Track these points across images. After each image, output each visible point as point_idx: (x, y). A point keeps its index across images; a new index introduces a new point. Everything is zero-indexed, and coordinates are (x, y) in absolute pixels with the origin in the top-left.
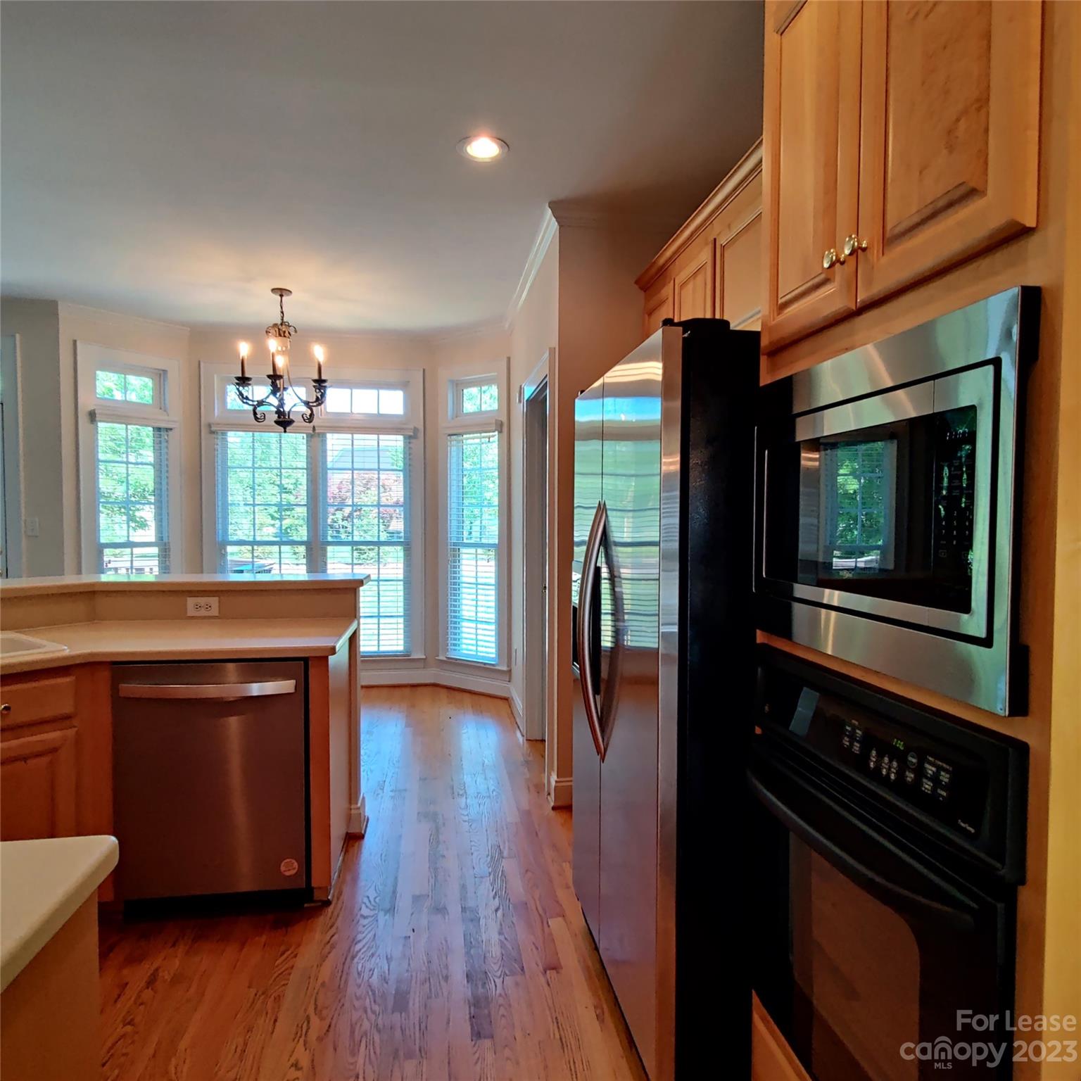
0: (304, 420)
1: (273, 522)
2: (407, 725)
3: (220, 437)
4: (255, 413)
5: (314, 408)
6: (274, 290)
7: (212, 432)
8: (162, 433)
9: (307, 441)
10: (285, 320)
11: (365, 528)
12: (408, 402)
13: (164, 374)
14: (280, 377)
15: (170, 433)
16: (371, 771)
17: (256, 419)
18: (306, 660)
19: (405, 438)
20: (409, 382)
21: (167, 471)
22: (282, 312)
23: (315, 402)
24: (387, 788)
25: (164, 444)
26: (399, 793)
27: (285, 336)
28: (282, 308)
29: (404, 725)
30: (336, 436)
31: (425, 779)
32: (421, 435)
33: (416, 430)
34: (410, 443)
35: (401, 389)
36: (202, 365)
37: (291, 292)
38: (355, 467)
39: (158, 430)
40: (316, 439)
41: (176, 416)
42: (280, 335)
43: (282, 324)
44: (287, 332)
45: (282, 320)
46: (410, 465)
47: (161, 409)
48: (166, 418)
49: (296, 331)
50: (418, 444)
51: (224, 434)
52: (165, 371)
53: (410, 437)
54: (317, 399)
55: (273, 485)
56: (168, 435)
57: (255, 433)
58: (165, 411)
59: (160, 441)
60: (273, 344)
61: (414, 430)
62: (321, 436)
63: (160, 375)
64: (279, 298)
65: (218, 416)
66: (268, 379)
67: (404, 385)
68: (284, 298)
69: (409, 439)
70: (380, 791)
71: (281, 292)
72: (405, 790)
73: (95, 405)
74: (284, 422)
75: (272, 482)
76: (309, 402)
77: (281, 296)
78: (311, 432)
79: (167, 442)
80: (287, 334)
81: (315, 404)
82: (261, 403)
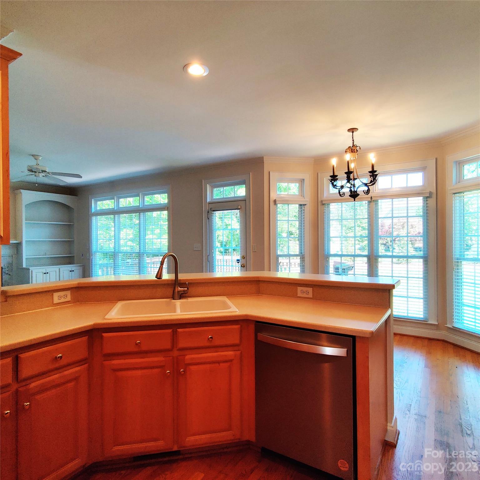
0: (365, 193)
1: (359, 243)
2: (426, 366)
3: (326, 206)
4: (339, 193)
5: (370, 187)
6: (349, 130)
7: (323, 204)
8: (302, 207)
9: (368, 204)
10: (354, 144)
11: (402, 246)
12: (425, 178)
13: (303, 180)
14: (352, 172)
15: (305, 206)
16: (402, 395)
17: (340, 195)
18: (354, 338)
19: (424, 198)
20: (426, 167)
21: (304, 223)
22: (353, 140)
23: (370, 183)
24: (413, 411)
25: (303, 212)
26: (421, 418)
27: (354, 152)
28: (353, 138)
29: (424, 366)
30: (383, 201)
31: (440, 412)
32: (434, 196)
33: (431, 193)
34: (427, 201)
35: (421, 171)
36: (319, 174)
37: (358, 129)
38: (394, 215)
39: (301, 205)
40: (373, 204)
41: (308, 199)
42: (352, 152)
43: (353, 146)
44: (355, 149)
45: (353, 144)
46: (427, 213)
47: (302, 196)
48: (304, 200)
49: (360, 148)
50: (432, 201)
51: (328, 204)
52: (304, 180)
53: (427, 197)
54: (371, 182)
55: (359, 227)
56: (304, 207)
57: (343, 203)
58: (303, 197)
59: (301, 210)
60: (348, 157)
61: (430, 193)
62: (375, 201)
63: (302, 181)
64: (352, 133)
65: (326, 197)
66: (345, 174)
67: (423, 169)
68: (354, 133)
69: (426, 198)
70: (408, 412)
71: (352, 130)
72: (425, 417)
73: (276, 197)
74: (354, 195)
75: (358, 225)
76: (367, 184)
77: (353, 132)
78: (370, 200)
79: (304, 210)
80: (355, 151)
81: (370, 184)
82: (342, 187)
